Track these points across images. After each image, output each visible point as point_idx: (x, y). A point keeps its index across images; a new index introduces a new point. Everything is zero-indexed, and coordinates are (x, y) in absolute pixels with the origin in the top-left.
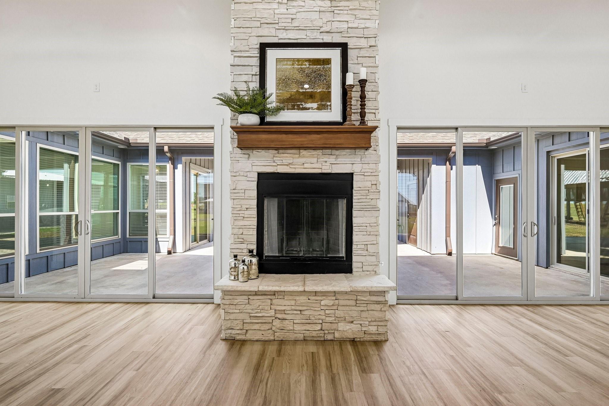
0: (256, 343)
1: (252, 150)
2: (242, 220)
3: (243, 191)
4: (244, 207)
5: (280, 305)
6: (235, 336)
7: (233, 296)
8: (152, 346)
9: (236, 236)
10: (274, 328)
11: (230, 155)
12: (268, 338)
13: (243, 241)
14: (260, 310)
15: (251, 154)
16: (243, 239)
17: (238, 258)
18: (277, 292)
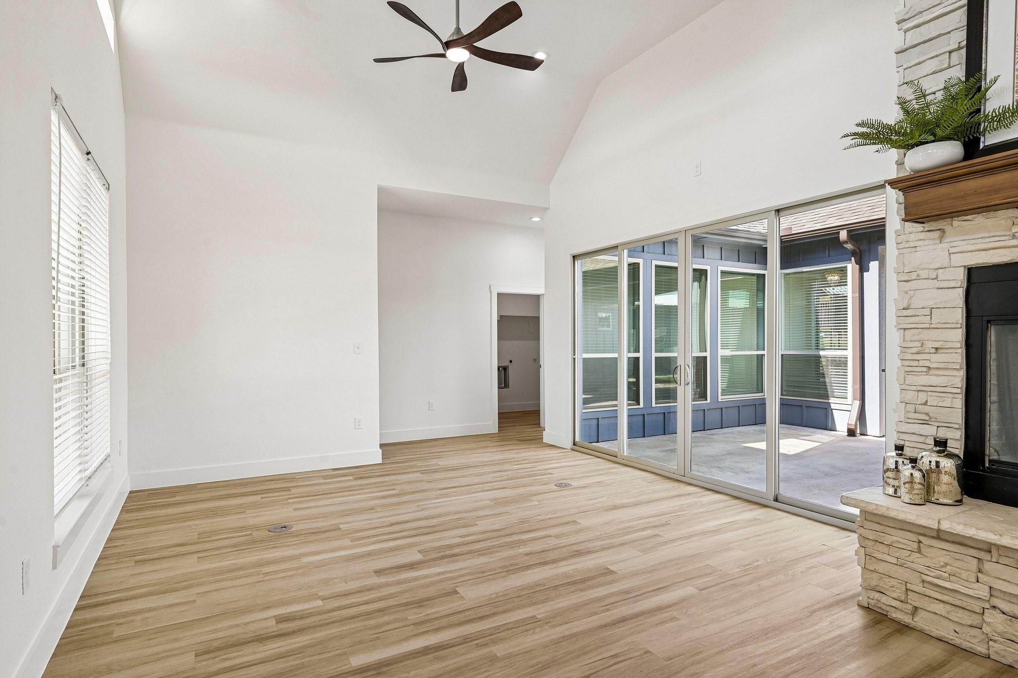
0: (934, 642)
1: (950, 219)
2: (925, 373)
3: (928, 312)
4: (930, 345)
5: (1004, 580)
6: (888, 608)
7: (883, 527)
8: (738, 568)
9: (911, 408)
10: (986, 629)
11: (896, 237)
12: (970, 645)
13: (927, 418)
14: (947, 575)
15: (948, 228)
16: (927, 414)
17: (904, 453)
18: (998, 547)
